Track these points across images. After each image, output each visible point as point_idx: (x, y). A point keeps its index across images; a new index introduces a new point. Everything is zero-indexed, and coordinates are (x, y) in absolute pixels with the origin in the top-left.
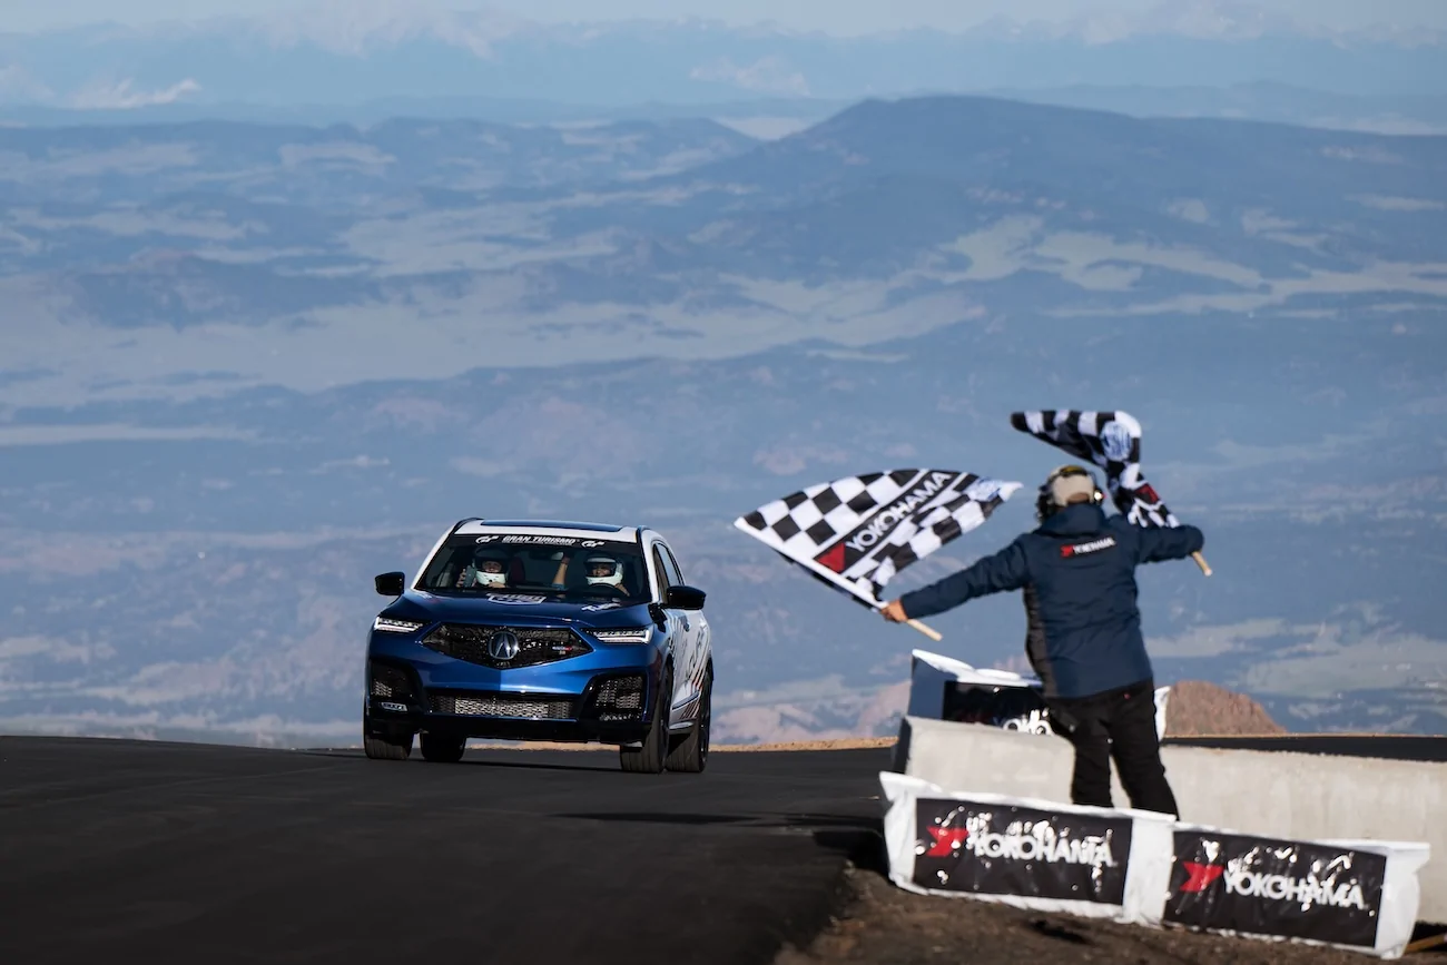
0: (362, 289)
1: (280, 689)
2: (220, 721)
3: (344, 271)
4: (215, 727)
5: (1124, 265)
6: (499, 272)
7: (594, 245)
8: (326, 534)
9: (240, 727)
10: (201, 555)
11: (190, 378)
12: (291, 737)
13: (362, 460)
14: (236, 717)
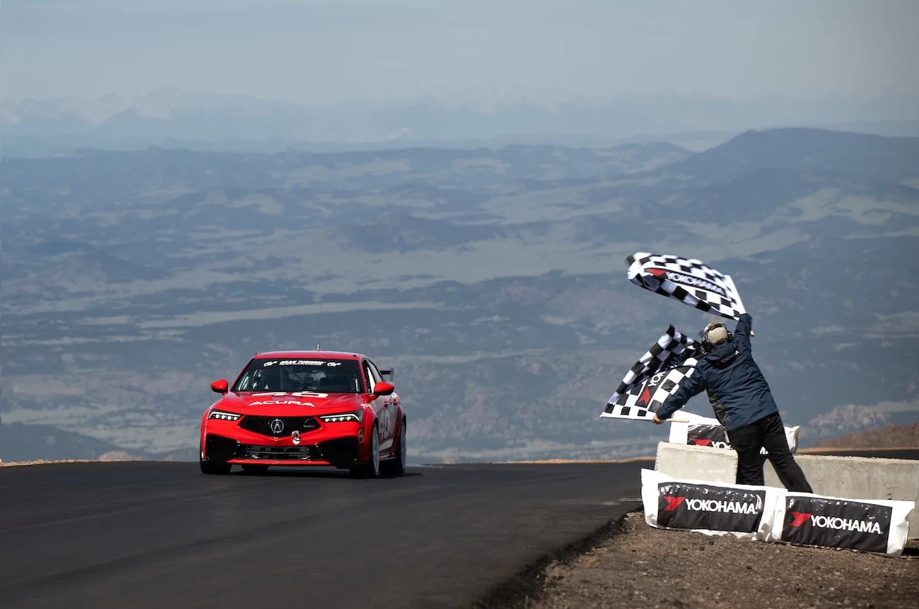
0: (493, 232)
1: (457, 434)
2: (428, 451)
3: (486, 222)
4: (425, 455)
5: (880, 211)
6: (563, 222)
7: (611, 207)
8: (479, 355)
9: (436, 454)
10: (416, 367)
11: (408, 278)
12: (462, 458)
13: (496, 318)
14: (435, 449)
